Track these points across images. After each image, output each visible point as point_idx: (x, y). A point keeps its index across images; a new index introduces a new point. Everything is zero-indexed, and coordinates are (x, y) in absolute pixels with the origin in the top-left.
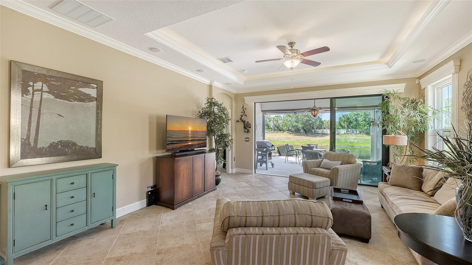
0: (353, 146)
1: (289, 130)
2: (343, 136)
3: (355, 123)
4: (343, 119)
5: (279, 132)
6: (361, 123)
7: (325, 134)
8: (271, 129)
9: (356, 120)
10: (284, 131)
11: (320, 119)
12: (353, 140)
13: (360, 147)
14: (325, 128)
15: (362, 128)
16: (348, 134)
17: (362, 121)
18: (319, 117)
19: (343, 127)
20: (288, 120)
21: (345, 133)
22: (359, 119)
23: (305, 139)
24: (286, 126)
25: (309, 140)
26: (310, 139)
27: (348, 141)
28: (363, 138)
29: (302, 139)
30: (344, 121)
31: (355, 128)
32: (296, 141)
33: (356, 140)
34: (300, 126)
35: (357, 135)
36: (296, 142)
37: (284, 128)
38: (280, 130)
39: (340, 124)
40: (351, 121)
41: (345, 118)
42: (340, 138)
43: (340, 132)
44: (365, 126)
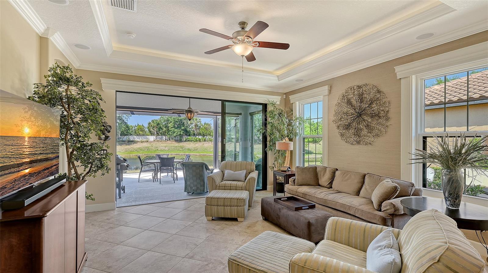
0: (164, 155)
2: (153, 143)
3: (165, 129)
7: (132, 141)
9: (167, 127)
11: (125, 123)
12: (164, 148)
13: (172, 155)
14: (131, 135)
15: (171, 135)
16: (158, 141)
17: (171, 128)
19: (152, 134)
21: (154, 141)
22: (169, 125)
28: (172, 145)
30: (154, 127)
31: (164, 135)
33: (167, 148)
35: (166, 142)
39: (149, 130)
40: (161, 127)
41: (154, 124)
42: (150, 146)
43: (149, 139)
44: (174, 132)
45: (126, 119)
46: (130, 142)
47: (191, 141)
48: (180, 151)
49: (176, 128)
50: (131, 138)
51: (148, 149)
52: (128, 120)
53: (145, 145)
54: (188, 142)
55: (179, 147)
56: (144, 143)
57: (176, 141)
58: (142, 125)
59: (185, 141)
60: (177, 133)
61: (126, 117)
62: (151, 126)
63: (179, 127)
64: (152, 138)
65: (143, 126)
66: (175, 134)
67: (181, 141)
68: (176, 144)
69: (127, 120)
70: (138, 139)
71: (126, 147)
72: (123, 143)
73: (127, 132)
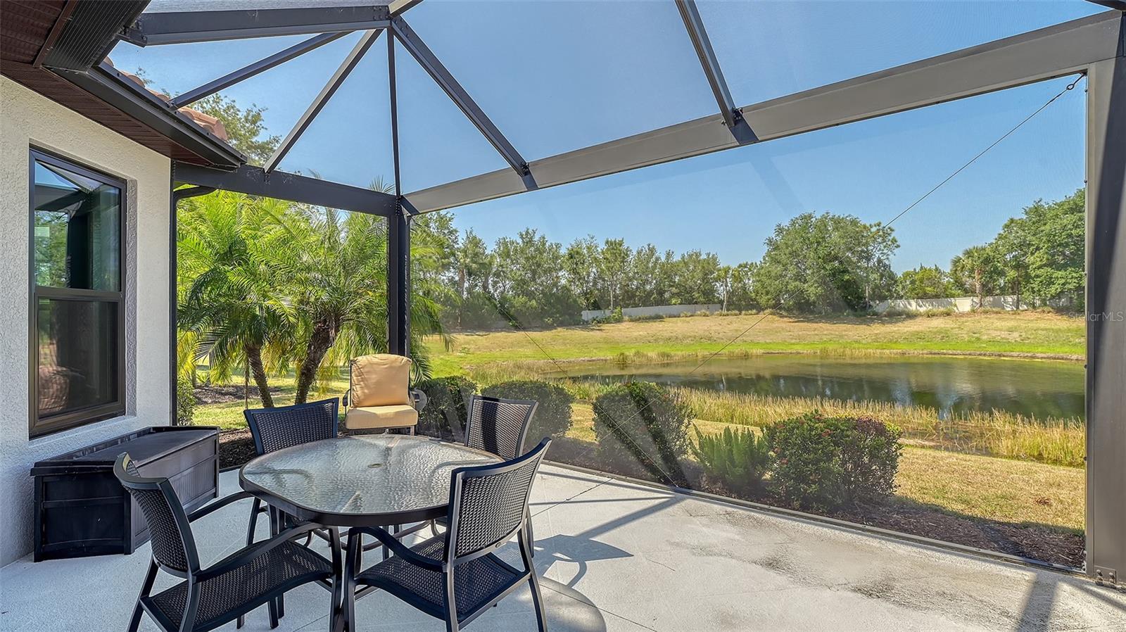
0: (1000, 355)
1: (776, 307)
2: (964, 319)
3: (1012, 274)
4: (968, 263)
5: (743, 312)
6: (1038, 272)
7: (900, 314)
8: (719, 305)
9: (1019, 266)
10: (760, 309)
11: (885, 266)
12: (1004, 334)
13: (1032, 357)
14: (901, 298)
15: (1039, 291)
16: (986, 312)
17: (1039, 267)
18: (879, 261)
19: (968, 292)
20: (773, 274)
21: (973, 311)
22: (1029, 259)
23: (825, 333)
24: (767, 293)
25: (841, 336)
26: (844, 333)
27: (985, 337)
28: (1042, 325)
29: (816, 332)
30: (972, 271)
31: (1013, 293)
32: (793, 341)
33: (1016, 335)
34: (812, 290)
35: (1018, 317)
36: (794, 344)
37: (763, 300)
38: (752, 307)
39: (956, 282)
40: (997, 269)
41: (972, 260)
42: (952, 329)
43: (955, 305)
44: (1050, 282)
45: (885, 257)
46: (895, 316)
48: (1075, 345)
50: (900, 304)
51: (945, 336)
52: (891, 257)
53: (937, 323)
55: (1069, 330)
56: (935, 317)
57: (1060, 311)
58: (934, 268)
60: (1064, 284)
61: (885, 251)
62: (962, 268)
64: (964, 304)
65: (937, 269)
66: (1053, 289)
69: (888, 259)
70: (921, 306)
71: (877, 329)
72: (875, 319)
73: (889, 290)
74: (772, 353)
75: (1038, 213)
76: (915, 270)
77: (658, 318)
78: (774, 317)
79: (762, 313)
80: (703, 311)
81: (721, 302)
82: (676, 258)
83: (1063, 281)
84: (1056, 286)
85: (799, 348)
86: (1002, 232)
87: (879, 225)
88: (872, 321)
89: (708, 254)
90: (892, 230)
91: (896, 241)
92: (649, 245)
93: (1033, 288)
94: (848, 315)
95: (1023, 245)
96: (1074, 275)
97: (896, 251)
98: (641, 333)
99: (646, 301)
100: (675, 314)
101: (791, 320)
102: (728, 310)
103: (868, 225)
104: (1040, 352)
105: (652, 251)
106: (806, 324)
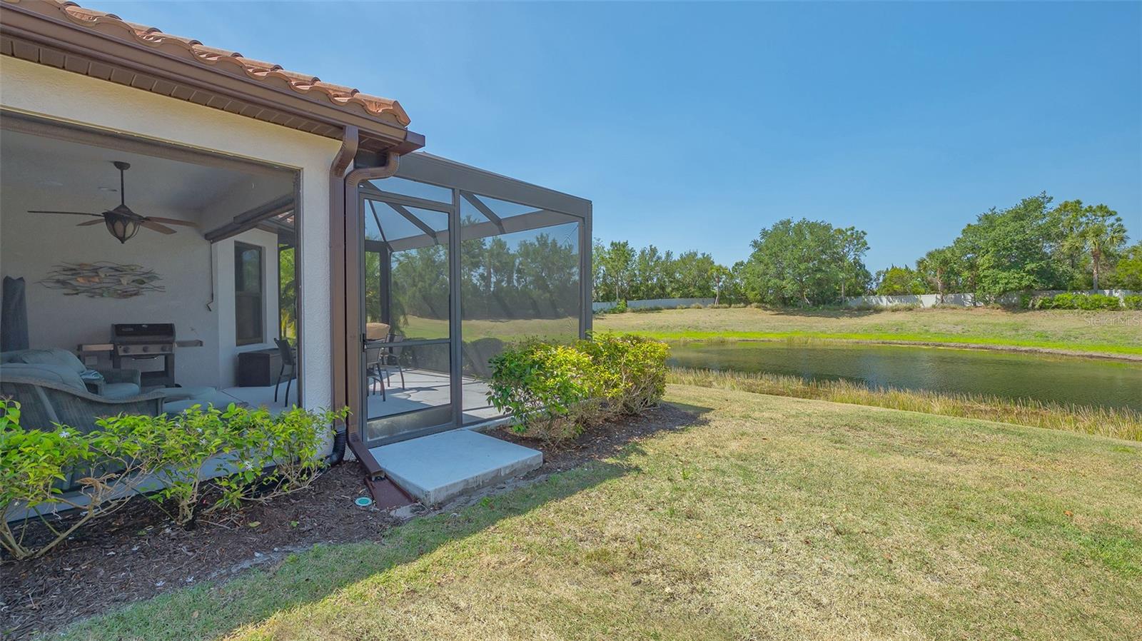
1: (762, 301)
2: (923, 314)
3: (966, 274)
4: (931, 263)
5: (733, 305)
6: (986, 273)
7: (868, 309)
8: (712, 299)
9: (972, 266)
10: (747, 302)
11: (860, 265)
12: (950, 327)
14: (874, 294)
15: (988, 289)
16: (944, 308)
17: (988, 268)
18: (855, 261)
19: (934, 290)
20: (757, 272)
21: (934, 307)
22: (980, 261)
23: (797, 324)
24: (755, 289)
26: (814, 325)
27: (932, 330)
28: (986, 320)
29: (790, 324)
30: (935, 270)
32: (768, 331)
33: (959, 328)
34: (790, 287)
36: (768, 333)
37: (751, 295)
38: (738, 301)
40: (952, 269)
41: (934, 261)
42: (908, 322)
43: (921, 302)
44: (995, 282)
45: (859, 258)
46: (864, 310)
47: (1071, 307)
49: (1008, 269)
50: (873, 300)
51: (900, 328)
52: (864, 258)
53: (899, 317)
54: (1057, 311)
55: (1007, 325)
56: (898, 312)
57: (1007, 307)
58: (904, 267)
59: (1042, 308)
60: (1006, 284)
61: (859, 252)
62: (926, 268)
63: (1017, 265)
64: (929, 300)
66: (999, 288)
67: (1023, 307)
68: (1003, 318)
69: (861, 259)
70: (890, 302)
71: (845, 321)
72: (846, 313)
73: (863, 288)
74: (747, 341)
75: (989, 221)
76: (887, 269)
77: (658, 309)
78: (759, 309)
79: (749, 306)
80: (697, 303)
81: (715, 296)
82: (676, 257)
83: (1006, 281)
84: (1000, 285)
85: (771, 337)
86: (961, 236)
87: (853, 230)
88: (843, 315)
89: (704, 254)
90: (865, 234)
91: (866, 244)
92: (651, 246)
93: (984, 287)
94: (823, 309)
95: (974, 249)
96: (1016, 275)
97: (867, 252)
98: (639, 322)
99: (649, 295)
100: (674, 306)
101: (773, 313)
102: (720, 303)
103: (844, 230)
104: (974, 342)
105: (654, 251)
106: (785, 316)
